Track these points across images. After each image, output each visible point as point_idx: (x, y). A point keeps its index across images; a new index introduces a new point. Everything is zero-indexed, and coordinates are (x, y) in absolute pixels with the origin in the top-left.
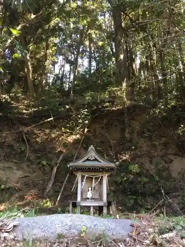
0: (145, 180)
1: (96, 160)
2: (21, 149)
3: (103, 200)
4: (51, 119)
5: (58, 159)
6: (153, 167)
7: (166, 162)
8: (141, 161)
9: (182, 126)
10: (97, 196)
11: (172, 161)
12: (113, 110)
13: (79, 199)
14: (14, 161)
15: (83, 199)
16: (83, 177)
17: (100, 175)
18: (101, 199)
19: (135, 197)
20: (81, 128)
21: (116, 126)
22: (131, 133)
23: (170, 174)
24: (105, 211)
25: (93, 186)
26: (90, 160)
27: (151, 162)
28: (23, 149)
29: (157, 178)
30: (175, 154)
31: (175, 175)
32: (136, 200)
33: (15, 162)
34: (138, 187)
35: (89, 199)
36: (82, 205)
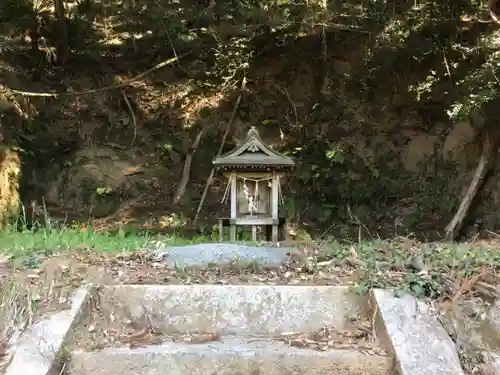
0: (354, 176)
1: (260, 151)
2: (122, 122)
3: (271, 216)
4: (173, 60)
5: (194, 139)
6: (370, 153)
7: (396, 143)
8: (350, 142)
9: (434, 73)
10: (263, 211)
11: (409, 140)
12: (300, 38)
13: (233, 215)
14: (113, 145)
15: (240, 215)
16: (239, 181)
17: (267, 177)
18: (268, 214)
19: (333, 206)
20: (236, 78)
21: (304, 72)
22: (335, 85)
23: (401, 165)
24: (275, 232)
25: (256, 194)
26: (251, 152)
27: (368, 144)
28: (126, 122)
29: (376, 173)
30: (416, 128)
31: (410, 166)
32: (335, 211)
33: (115, 148)
34: (340, 188)
35: (249, 214)
36: (238, 223)
